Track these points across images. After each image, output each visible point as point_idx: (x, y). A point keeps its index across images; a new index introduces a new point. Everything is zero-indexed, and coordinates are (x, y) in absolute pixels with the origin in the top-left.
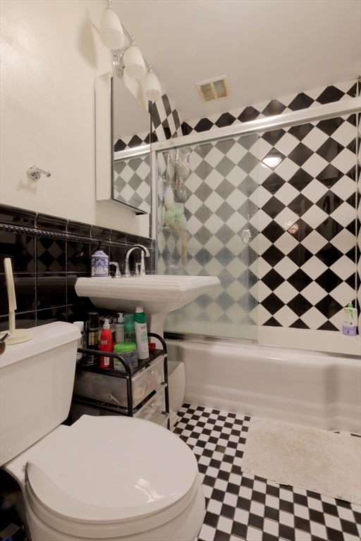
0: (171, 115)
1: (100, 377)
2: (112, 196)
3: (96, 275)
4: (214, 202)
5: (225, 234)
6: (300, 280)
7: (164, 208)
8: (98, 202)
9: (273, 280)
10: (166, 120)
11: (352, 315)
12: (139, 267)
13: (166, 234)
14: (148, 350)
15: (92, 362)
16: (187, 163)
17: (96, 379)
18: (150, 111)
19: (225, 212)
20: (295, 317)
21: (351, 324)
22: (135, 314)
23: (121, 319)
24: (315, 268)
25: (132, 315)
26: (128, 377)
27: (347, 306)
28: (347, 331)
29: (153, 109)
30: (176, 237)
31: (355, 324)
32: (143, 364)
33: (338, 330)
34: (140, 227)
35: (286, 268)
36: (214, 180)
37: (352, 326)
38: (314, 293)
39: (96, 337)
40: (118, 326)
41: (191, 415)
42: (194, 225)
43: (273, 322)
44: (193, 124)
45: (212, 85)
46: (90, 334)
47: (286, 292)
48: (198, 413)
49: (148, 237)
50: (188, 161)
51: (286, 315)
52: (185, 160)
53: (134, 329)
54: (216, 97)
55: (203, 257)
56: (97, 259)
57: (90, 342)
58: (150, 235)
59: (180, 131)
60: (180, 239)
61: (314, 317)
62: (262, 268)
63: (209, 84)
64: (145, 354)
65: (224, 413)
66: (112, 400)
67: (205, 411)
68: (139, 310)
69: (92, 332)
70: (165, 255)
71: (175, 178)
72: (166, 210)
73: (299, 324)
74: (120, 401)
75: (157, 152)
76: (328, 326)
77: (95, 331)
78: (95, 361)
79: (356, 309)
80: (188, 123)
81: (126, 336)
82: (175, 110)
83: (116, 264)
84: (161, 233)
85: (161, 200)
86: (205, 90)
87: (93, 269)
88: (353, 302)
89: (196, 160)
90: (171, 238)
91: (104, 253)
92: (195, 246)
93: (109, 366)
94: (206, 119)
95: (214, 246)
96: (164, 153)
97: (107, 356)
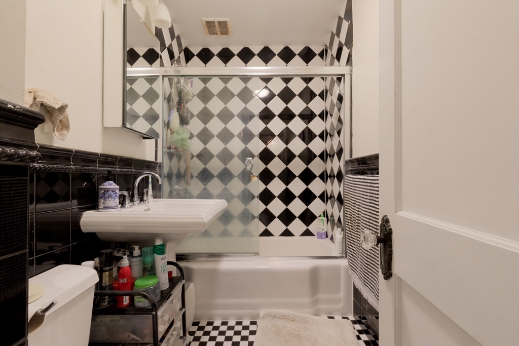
0: (175, 39)
1: (117, 317)
2: (124, 125)
3: (105, 208)
4: (215, 126)
5: (226, 156)
6: (287, 197)
7: (169, 131)
8: (105, 129)
9: (266, 197)
10: (171, 45)
11: (323, 223)
12: (147, 192)
13: (171, 156)
14: (168, 280)
15: (106, 303)
16: (190, 88)
17: (112, 321)
18: (156, 35)
19: (226, 136)
20: (283, 228)
21: (323, 230)
22: (155, 246)
23: (137, 252)
24: (297, 187)
25: (152, 248)
26: (154, 313)
27: (320, 216)
28: (320, 236)
29: (159, 34)
30: (179, 158)
31: (325, 230)
32: (165, 296)
33: (314, 235)
34: (147, 151)
35: (277, 187)
36: (216, 106)
37: (323, 232)
38: (297, 207)
39: (110, 276)
40: (134, 260)
41: (202, 332)
42: (196, 146)
43: (266, 233)
44: (195, 50)
45: (216, 23)
46: (104, 273)
47: (277, 207)
48: (209, 328)
49: (154, 160)
50: (191, 86)
51: (277, 226)
52: (189, 85)
53: (154, 262)
54: (219, 33)
55: (205, 176)
56: (107, 190)
57: (104, 282)
58: (156, 158)
59: (182, 55)
60: (183, 159)
61: (297, 226)
62: (257, 187)
63: (214, 22)
64: (165, 285)
65: (232, 323)
66: (133, 339)
67: (215, 324)
68: (158, 242)
69: (106, 271)
70: (169, 177)
71: (179, 102)
72: (172, 133)
73: (287, 233)
74: (142, 338)
75: (163, 76)
76: (307, 233)
77: (109, 270)
78: (109, 302)
79: (325, 219)
80: (190, 49)
81: (145, 270)
82: (178, 35)
83: (125, 193)
84: (166, 155)
85: (166, 123)
86: (210, 25)
87: (102, 201)
88: (324, 212)
89: (198, 85)
90: (175, 159)
91: (114, 184)
92: (197, 166)
93: (129, 305)
94: (208, 49)
95: (215, 166)
96: (169, 78)
97: (126, 295)
